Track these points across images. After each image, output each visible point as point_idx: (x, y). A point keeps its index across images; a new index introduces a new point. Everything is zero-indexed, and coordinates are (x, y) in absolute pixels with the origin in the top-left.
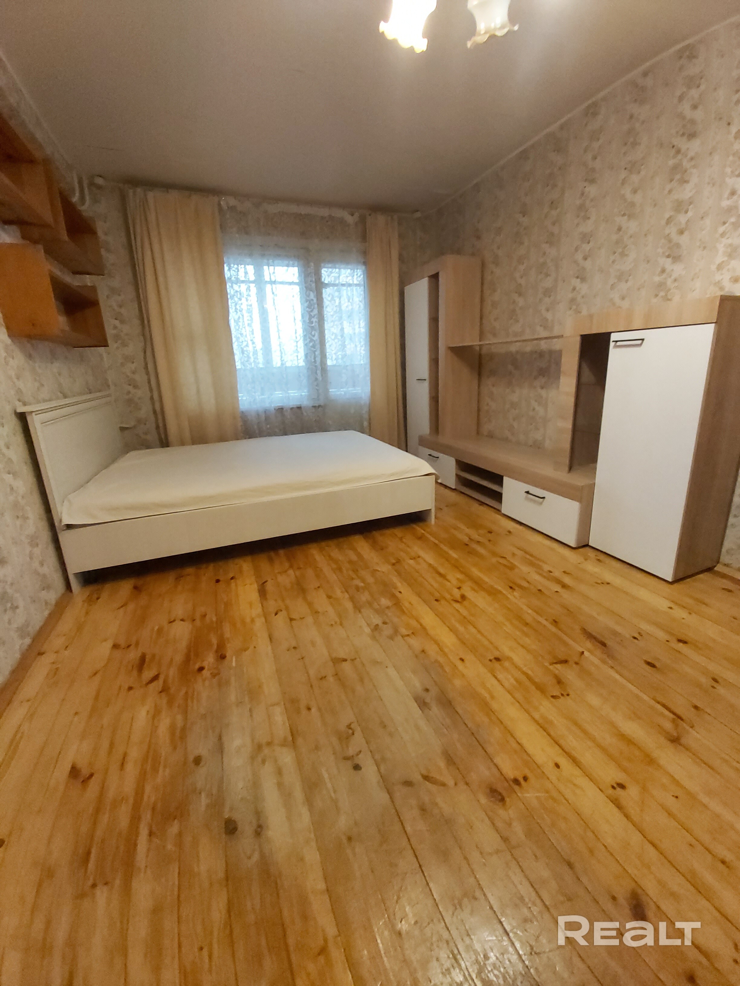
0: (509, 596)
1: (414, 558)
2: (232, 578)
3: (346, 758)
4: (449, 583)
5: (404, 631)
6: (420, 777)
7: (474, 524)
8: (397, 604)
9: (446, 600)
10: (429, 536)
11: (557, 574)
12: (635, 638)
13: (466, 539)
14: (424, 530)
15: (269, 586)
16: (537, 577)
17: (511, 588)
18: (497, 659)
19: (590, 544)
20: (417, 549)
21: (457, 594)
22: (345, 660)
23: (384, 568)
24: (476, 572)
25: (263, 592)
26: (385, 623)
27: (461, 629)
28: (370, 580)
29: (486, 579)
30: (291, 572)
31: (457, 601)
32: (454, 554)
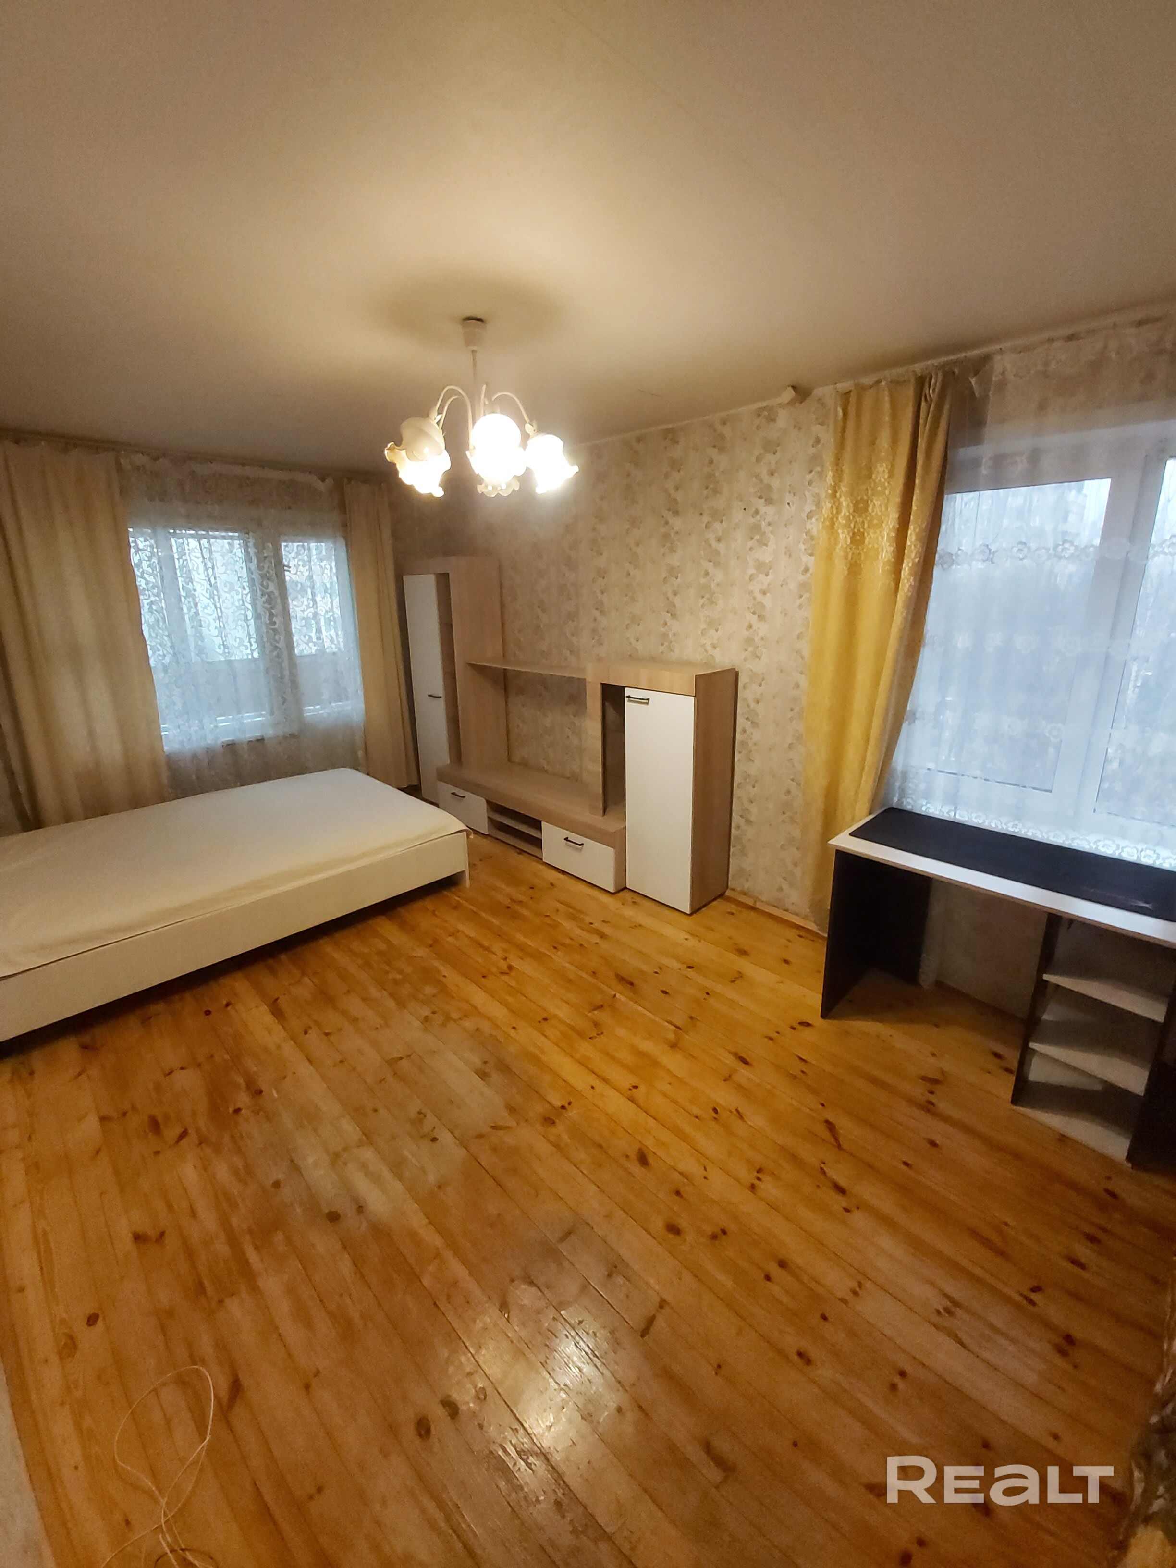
0: (553, 957)
1: (453, 934)
2: (227, 1005)
3: (423, 1136)
4: (495, 956)
5: (455, 1015)
6: (489, 1130)
7: (514, 879)
8: (443, 989)
9: (492, 973)
10: (464, 903)
11: (597, 925)
12: (656, 973)
13: (507, 902)
14: (459, 897)
15: (283, 1003)
16: (579, 931)
17: (555, 948)
18: (545, 1019)
19: (628, 887)
20: (453, 921)
21: (504, 965)
22: (401, 1058)
23: (421, 952)
24: (520, 938)
25: (277, 1012)
26: (434, 1013)
27: (510, 999)
28: (408, 969)
29: (529, 943)
30: (306, 980)
31: (503, 973)
32: (495, 921)
